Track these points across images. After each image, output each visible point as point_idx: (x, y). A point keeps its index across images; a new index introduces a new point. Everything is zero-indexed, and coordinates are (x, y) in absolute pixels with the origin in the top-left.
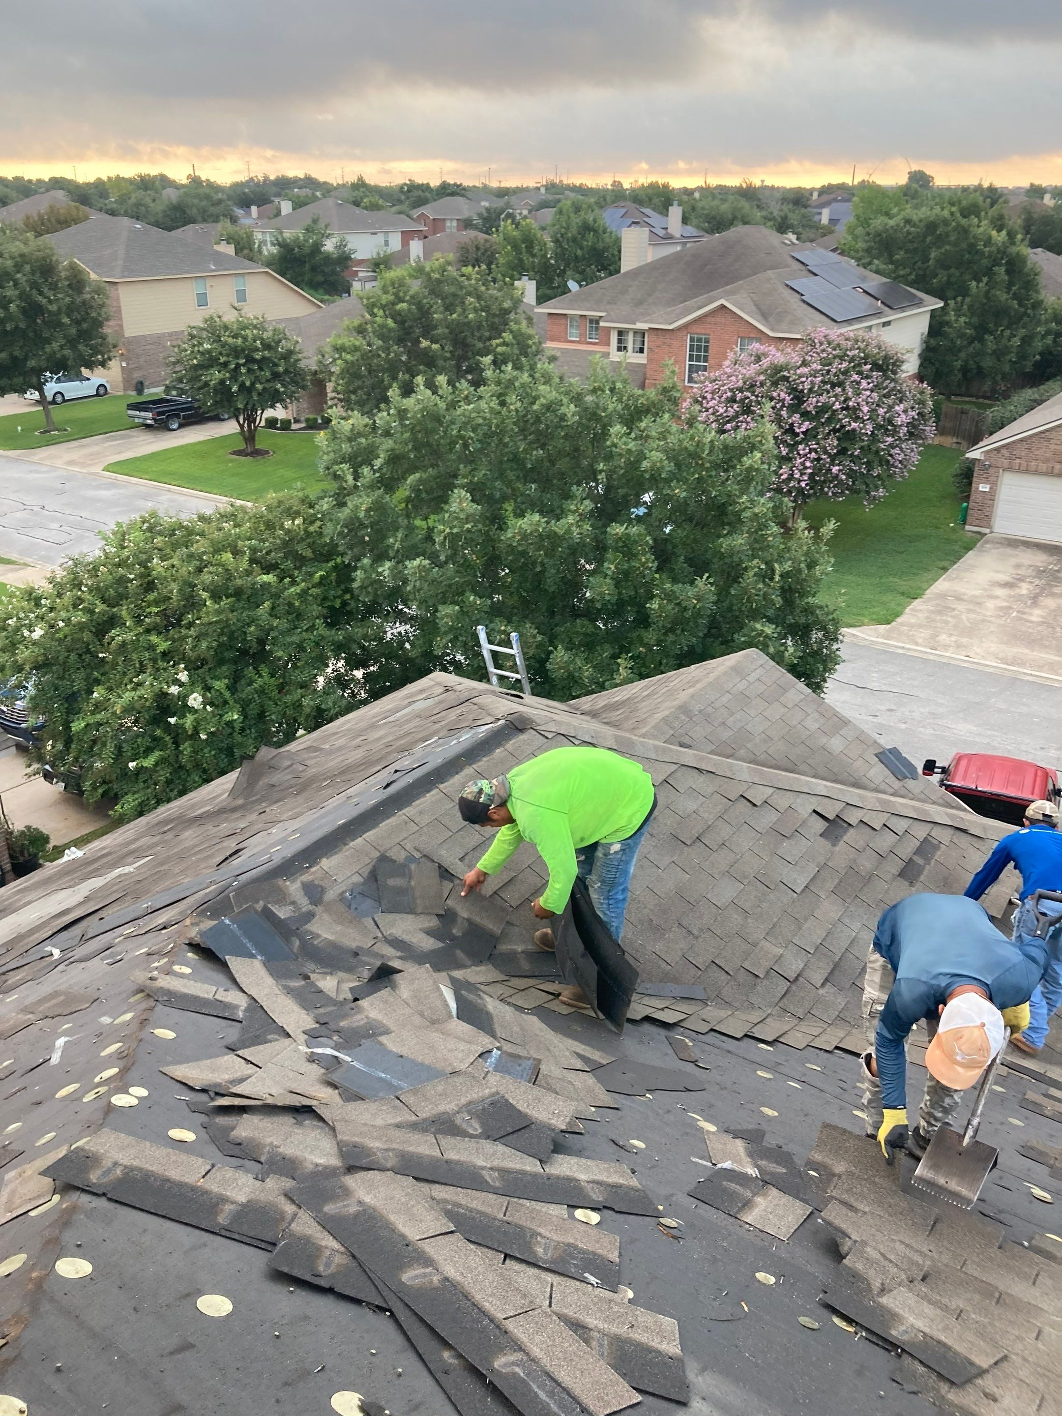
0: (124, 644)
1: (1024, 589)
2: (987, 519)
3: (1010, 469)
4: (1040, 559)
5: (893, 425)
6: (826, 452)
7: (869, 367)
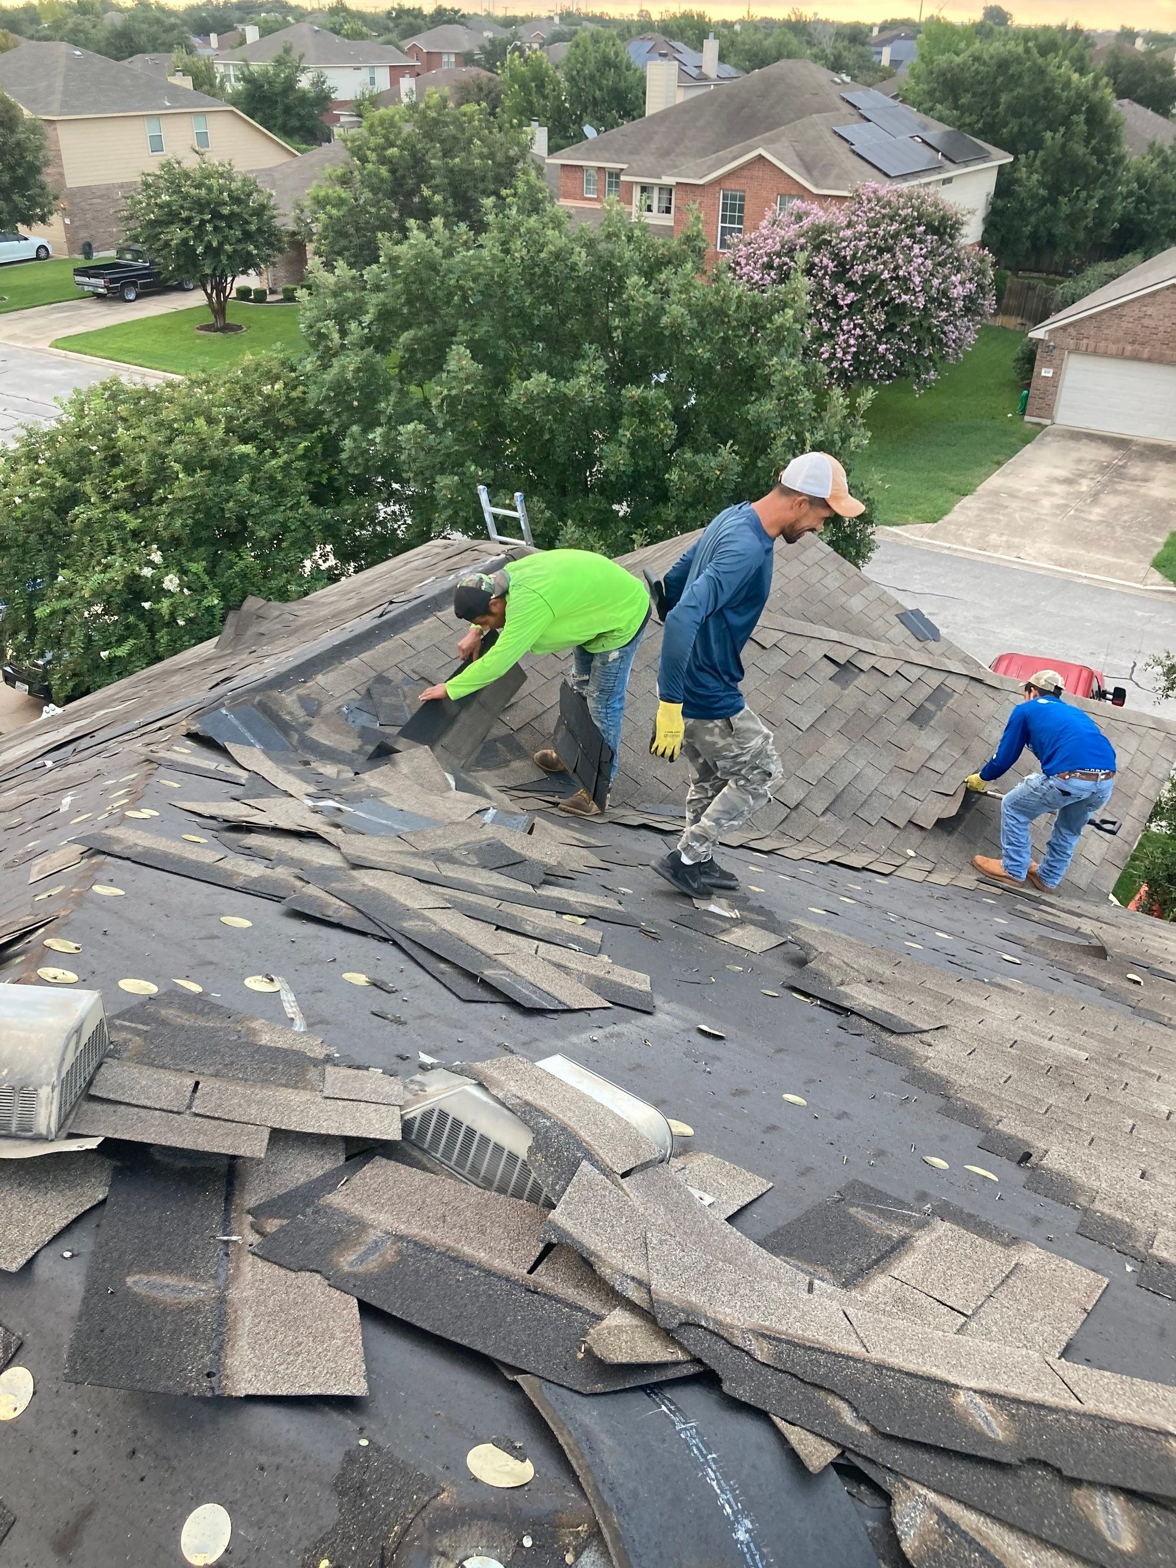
0: (89, 524)
1: (1084, 486)
2: (1048, 410)
3: (1076, 350)
4: (1104, 453)
5: (948, 298)
6: (872, 328)
7: (922, 228)
